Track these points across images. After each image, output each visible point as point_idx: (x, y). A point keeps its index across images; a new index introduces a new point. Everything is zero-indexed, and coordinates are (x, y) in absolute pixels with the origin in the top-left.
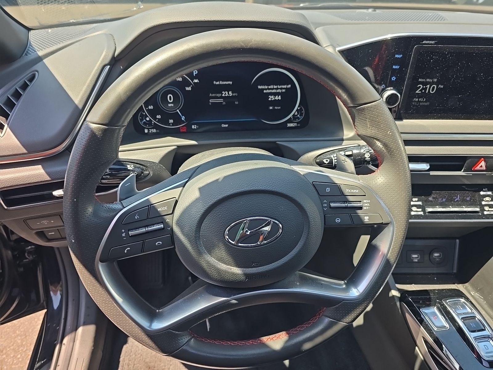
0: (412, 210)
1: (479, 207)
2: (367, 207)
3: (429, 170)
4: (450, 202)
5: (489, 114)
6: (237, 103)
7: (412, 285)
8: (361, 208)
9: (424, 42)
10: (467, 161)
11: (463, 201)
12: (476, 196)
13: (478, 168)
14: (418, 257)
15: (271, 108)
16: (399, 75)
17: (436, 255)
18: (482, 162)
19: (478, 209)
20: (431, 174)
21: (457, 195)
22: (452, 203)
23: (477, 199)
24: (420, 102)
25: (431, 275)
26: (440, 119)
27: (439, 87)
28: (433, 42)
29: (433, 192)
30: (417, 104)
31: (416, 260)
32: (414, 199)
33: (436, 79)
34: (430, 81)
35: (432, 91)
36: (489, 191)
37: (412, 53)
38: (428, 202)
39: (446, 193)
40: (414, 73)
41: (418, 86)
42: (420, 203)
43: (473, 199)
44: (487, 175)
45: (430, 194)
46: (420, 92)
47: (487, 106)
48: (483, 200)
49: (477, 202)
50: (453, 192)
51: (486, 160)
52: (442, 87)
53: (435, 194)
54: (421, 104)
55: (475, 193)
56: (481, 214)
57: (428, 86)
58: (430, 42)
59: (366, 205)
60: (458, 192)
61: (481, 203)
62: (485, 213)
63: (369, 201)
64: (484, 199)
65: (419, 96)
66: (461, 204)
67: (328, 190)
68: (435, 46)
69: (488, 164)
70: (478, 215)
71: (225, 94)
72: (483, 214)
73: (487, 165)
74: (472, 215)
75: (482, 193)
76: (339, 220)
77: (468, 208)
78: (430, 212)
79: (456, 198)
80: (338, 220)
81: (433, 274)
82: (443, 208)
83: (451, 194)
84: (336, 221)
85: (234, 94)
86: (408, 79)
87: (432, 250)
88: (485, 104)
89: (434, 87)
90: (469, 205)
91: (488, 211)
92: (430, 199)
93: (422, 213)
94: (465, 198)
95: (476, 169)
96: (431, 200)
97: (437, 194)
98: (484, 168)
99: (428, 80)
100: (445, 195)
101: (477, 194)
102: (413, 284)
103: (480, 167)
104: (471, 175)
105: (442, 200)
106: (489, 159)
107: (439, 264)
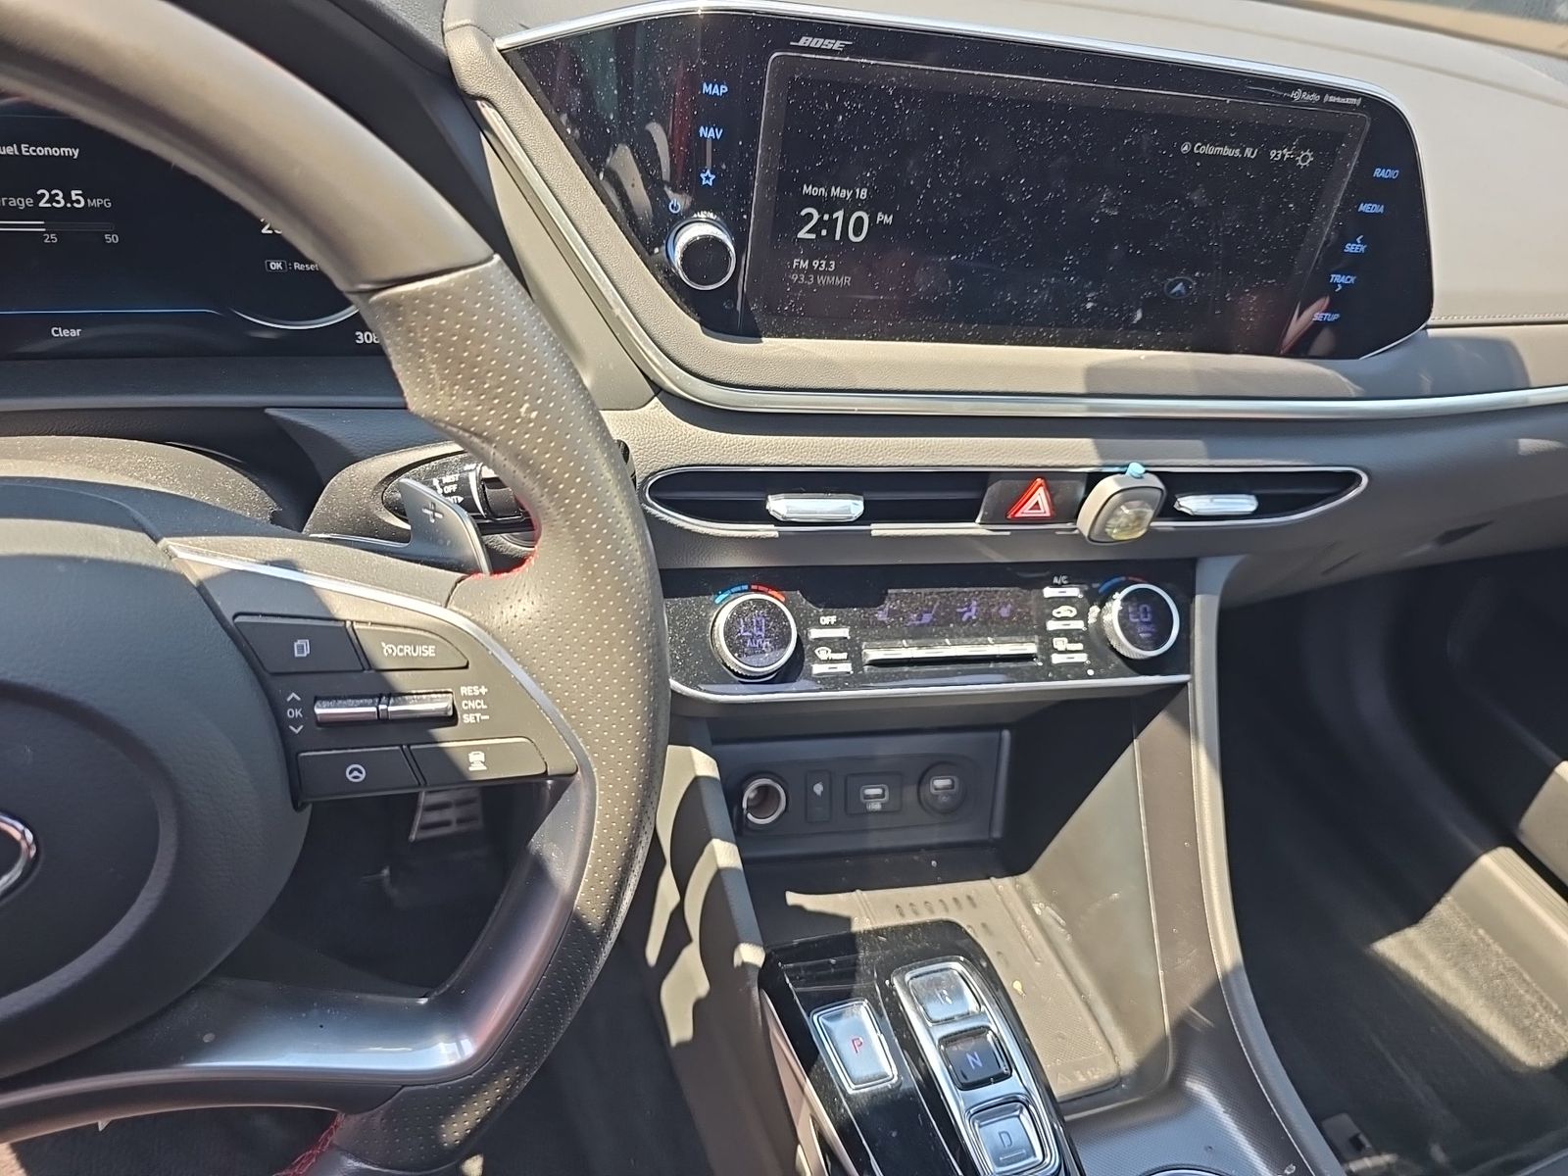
0: (815, 659)
1: (1037, 640)
2: (478, 715)
3: (863, 519)
4: (946, 624)
5: (1057, 326)
6: (112, 239)
7: (853, 894)
8: (450, 719)
9: (804, 41)
10: (989, 489)
11: (984, 623)
12: (1031, 602)
13: (1026, 511)
14: (883, 796)
15: (276, 265)
16: (724, 167)
17: (940, 783)
18: (1037, 493)
19: (1031, 648)
20: (874, 533)
21: (969, 600)
22: (952, 630)
23: (1032, 613)
24: (817, 273)
25: (923, 850)
26: (894, 340)
27: (878, 219)
28: (837, 45)
29: (890, 591)
30: (807, 278)
31: (876, 806)
32: (825, 620)
33: (866, 190)
34: (843, 195)
35: (857, 233)
36: (1070, 584)
37: (763, 81)
38: (872, 627)
39: (931, 594)
40: (782, 160)
41: (803, 213)
42: (843, 632)
43: (1019, 613)
44: (1058, 533)
45: (879, 602)
46: (813, 236)
47: (1048, 299)
48: (1051, 617)
49: (1032, 624)
50: (956, 589)
51: (1051, 483)
52: (888, 220)
53: (896, 599)
54: (821, 280)
55: (1025, 591)
56: (1040, 664)
57: (840, 215)
58: (827, 41)
59: (473, 704)
60: (973, 589)
61: (1045, 627)
62: (1056, 659)
63: (484, 690)
64: (1054, 613)
65: (812, 250)
66: (980, 632)
67: (302, 648)
68: (847, 59)
69: (1057, 497)
70: (1032, 667)
71: (52, 199)
72: (1047, 661)
73: (1055, 501)
74: (1013, 668)
75: (1049, 592)
76: (361, 772)
77: (1004, 643)
78: (875, 663)
79: (966, 609)
80: (356, 773)
81: (929, 848)
82: (920, 647)
83: (948, 600)
84: (349, 777)
85: (96, 203)
86: (760, 182)
87: (927, 770)
88: (1040, 288)
89: (860, 220)
90: (1005, 635)
91: (1067, 652)
92: (881, 616)
93: (847, 667)
94: (994, 610)
95: (1019, 515)
96: (883, 622)
97: (903, 597)
98: (1045, 510)
99: (835, 192)
100: (930, 603)
101: (1034, 593)
102: (858, 891)
103: (1031, 509)
104: (1008, 533)
105: (920, 618)
106: (1059, 482)
107: (951, 812)
